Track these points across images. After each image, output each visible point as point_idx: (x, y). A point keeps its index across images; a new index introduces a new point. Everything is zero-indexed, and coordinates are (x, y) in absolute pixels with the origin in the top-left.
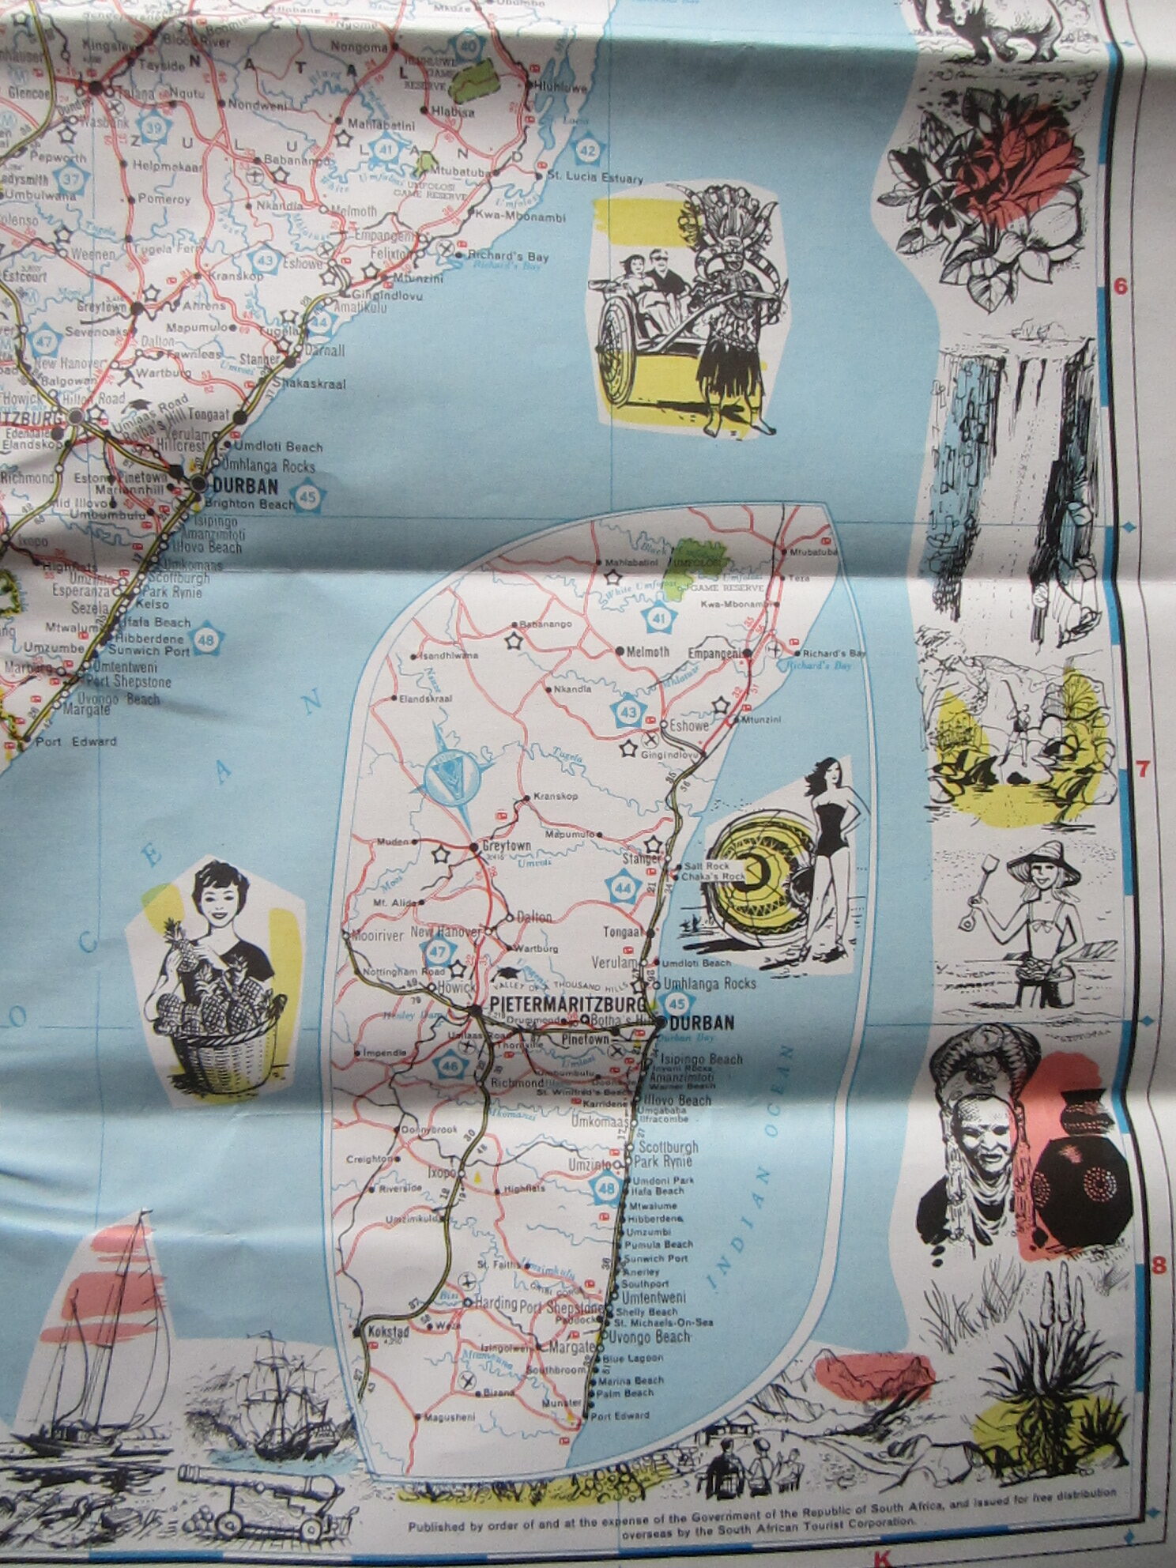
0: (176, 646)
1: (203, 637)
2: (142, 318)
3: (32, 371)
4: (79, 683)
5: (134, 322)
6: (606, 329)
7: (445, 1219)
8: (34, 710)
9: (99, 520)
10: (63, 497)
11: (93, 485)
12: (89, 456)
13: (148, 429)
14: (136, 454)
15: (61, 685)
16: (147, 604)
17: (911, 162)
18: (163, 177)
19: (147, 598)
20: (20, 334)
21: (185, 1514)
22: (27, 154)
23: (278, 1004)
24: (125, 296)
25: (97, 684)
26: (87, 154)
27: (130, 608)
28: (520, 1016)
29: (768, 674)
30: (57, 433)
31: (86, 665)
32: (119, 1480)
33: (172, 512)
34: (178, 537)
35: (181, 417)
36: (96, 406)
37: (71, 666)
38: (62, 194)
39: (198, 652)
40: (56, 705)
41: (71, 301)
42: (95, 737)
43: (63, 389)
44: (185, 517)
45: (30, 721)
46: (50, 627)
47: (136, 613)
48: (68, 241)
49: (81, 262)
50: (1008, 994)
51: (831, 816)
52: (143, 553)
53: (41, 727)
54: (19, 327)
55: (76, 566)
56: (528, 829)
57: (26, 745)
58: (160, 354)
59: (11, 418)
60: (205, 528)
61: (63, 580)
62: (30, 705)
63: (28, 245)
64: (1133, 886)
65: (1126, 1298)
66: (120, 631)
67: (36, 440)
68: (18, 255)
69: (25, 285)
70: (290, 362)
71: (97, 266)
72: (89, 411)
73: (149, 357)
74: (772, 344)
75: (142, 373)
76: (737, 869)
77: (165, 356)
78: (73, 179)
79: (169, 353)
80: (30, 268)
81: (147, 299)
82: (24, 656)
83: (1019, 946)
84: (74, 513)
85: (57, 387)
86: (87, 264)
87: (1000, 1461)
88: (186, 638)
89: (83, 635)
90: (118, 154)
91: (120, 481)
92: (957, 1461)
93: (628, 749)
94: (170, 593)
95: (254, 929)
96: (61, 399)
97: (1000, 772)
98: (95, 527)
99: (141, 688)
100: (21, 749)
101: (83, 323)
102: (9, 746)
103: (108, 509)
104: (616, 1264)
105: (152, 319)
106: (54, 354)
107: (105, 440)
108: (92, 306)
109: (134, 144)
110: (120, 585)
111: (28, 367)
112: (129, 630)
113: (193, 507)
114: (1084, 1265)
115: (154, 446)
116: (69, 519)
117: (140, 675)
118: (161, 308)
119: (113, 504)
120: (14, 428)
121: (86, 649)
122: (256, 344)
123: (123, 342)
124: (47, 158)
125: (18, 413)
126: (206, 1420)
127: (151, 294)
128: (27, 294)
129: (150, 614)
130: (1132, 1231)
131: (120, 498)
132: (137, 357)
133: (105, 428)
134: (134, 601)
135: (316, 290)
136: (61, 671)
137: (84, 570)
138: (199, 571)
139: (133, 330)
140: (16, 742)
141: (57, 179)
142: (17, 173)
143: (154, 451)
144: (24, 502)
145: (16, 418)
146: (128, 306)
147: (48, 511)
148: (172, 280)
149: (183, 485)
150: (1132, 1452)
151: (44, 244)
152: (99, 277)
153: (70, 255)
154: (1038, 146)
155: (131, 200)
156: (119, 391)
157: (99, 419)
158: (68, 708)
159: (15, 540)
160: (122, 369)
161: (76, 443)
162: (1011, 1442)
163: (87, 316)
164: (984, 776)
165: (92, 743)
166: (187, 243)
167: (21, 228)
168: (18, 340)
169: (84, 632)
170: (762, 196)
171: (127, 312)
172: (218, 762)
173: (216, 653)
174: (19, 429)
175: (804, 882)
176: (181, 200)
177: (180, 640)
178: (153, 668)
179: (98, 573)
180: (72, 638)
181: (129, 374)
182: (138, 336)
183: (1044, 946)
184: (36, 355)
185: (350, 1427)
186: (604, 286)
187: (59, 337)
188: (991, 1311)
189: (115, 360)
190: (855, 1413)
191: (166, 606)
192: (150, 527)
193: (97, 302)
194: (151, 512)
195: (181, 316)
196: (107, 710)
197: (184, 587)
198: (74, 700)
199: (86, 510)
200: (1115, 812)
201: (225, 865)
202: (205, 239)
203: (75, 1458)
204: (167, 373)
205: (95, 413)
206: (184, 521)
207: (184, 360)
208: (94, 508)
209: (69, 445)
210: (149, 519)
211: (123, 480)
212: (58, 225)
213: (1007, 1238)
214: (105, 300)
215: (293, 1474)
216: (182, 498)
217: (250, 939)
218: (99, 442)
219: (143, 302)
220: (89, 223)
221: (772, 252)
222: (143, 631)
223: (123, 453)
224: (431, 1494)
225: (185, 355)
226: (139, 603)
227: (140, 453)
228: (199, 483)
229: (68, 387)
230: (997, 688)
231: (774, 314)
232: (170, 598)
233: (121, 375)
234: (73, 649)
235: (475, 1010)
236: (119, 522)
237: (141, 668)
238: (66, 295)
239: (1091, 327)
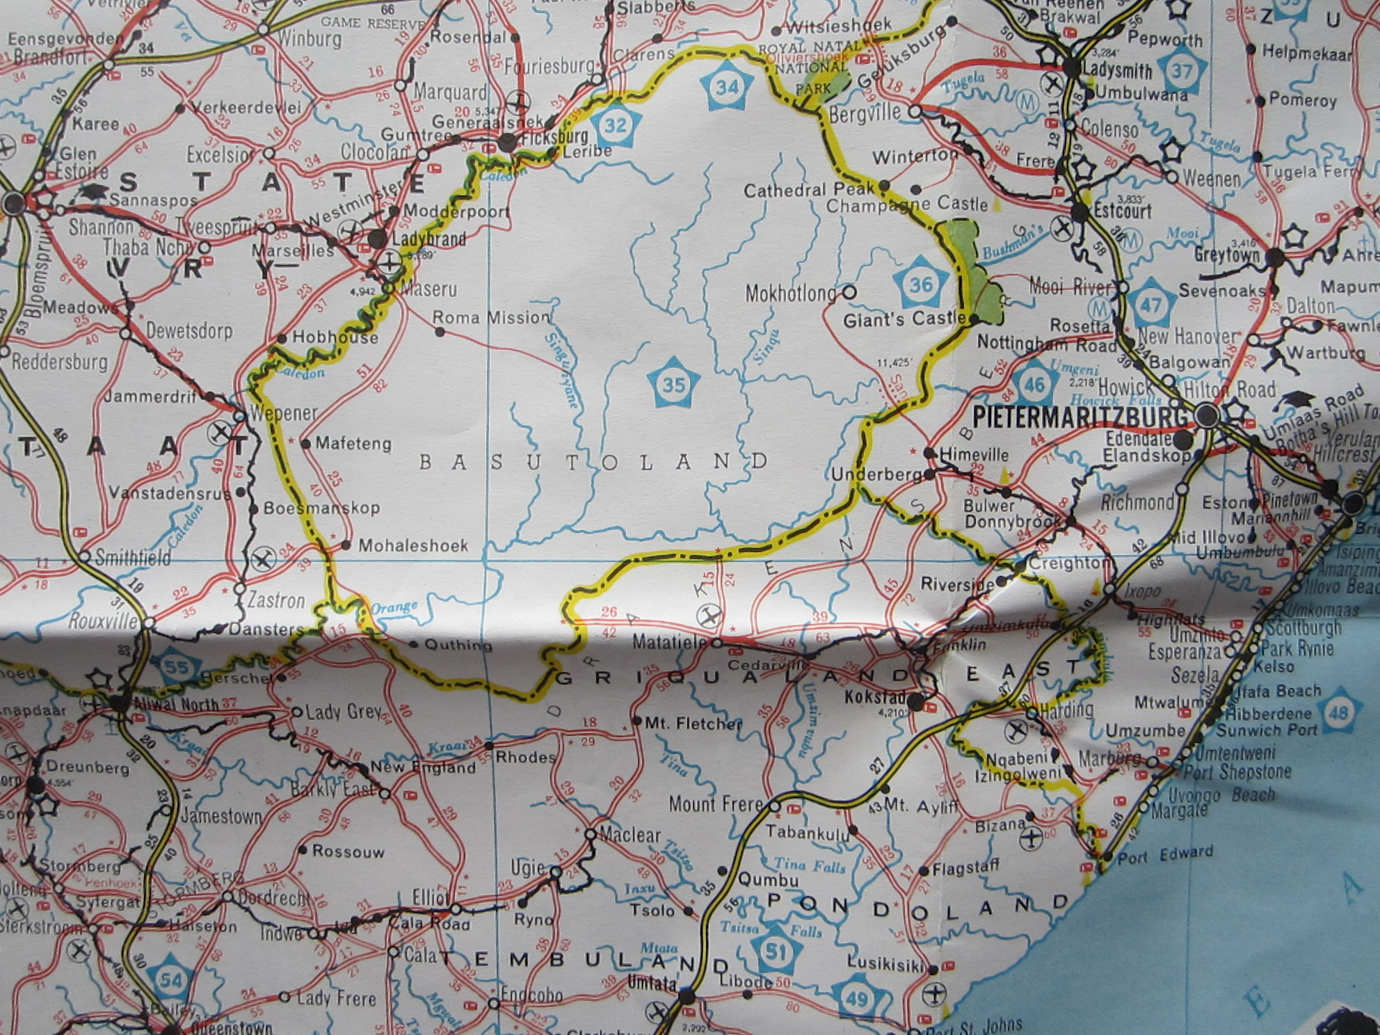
0: (1303, 723)
1: (1335, 709)
2: (1284, 271)
3: (1137, 346)
4: (1173, 776)
5: (1273, 277)
8: (1118, 816)
9: (1232, 560)
10: (1185, 530)
11: (1229, 513)
12: (1226, 471)
13: (1306, 433)
14: (1290, 469)
15: (1150, 779)
16: (1268, 667)
18: (1302, 68)
19: (1267, 658)
20: (1119, 293)
22: (1125, 33)
24: (1257, 239)
25: (1198, 776)
26: (1204, 34)
27: (1245, 674)
30: (1184, 440)
31: (1187, 753)
33: (1314, 543)
34: (1313, 575)
35: (1355, 416)
36: (1235, 401)
37: (1167, 754)
38: (1169, 92)
39: (1328, 729)
40: (1144, 807)
41: (1186, 246)
42: (1187, 847)
43: (1182, 375)
44: (1326, 548)
45: (1112, 832)
46: (1140, 702)
47: (1253, 679)
48: (1178, 160)
49: (1195, 188)
52: (1268, 599)
53: (1126, 838)
54: (1117, 284)
55: (1182, 618)
57: (1106, 865)
58: (1318, 325)
59: (1112, 416)
60: (1349, 562)
61: (1162, 637)
62: (1111, 810)
63: (1125, 166)
66: (1231, 705)
67: (1152, 449)
68: (1113, 180)
69: (1124, 223)
71: (1217, 195)
72: (1225, 407)
73: (1303, 330)
75: (1295, 352)
77: (1325, 328)
78: (1184, 70)
79: (1331, 324)
80: (1129, 198)
81: (1289, 245)
82: (1104, 743)
84: (1202, 551)
85: (1173, 371)
86: (1205, 193)
88: (1315, 711)
89: (1185, 712)
90: (1245, 36)
91: (1264, 506)
94: (1295, 649)
96: (1181, 388)
98: (1224, 569)
99: (1254, 780)
100: (1100, 871)
101: (1202, 278)
102: (1086, 868)
103: (1246, 545)
105: (1299, 273)
106: (1165, 322)
107: (1251, 450)
108: (1214, 253)
109: (1264, 21)
110: (1234, 642)
111: (1130, 342)
112: (1245, 704)
113: (1340, 535)
115: (1311, 456)
116: (1194, 560)
117: (1255, 764)
118: (1311, 258)
119: (1252, 538)
120: (1117, 431)
121: (1187, 731)
123: (1261, 306)
124: (1151, 40)
125: (1121, 409)
127: (1294, 237)
128: (1125, 236)
129: (1270, 680)
131: (1262, 528)
132: (1285, 329)
133: (1251, 432)
134: (1252, 664)
136: (1153, 762)
137: (1188, 624)
138: (1328, 618)
139: (1273, 289)
140: (1094, 863)
141: (1164, 70)
142: (1111, 61)
143: (1310, 463)
144: (1134, 538)
145: (1119, 416)
146: (1263, 254)
147: (1168, 550)
148: (1323, 218)
149: (1335, 506)
151: (1147, 164)
152: (1221, 212)
153: (1182, 180)
155: (1261, 102)
156: (1266, 379)
157: (1242, 419)
158: (1158, 811)
159: (1121, 593)
160: (1266, 346)
161: (1210, 454)
163: (1208, 268)
165: (1184, 854)
166: (1335, 163)
167: (1117, 141)
168: (1115, 305)
169: (1186, 708)
171: (1262, 264)
172: (1346, 875)
173: (1349, 729)
174: (1124, 433)
176: (1324, 102)
177: (1308, 715)
178: (1271, 753)
179: (1207, 626)
180: (1169, 717)
181: (1277, 354)
182: (1282, 297)
184: (1140, 324)
187: (1172, 298)
189: (1253, 333)
191: (1291, 668)
192: (1286, 565)
193: (1221, 248)
194: (1291, 545)
195: (1341, 270)
196: (1204, 811)
197: (1311, 640)
198: (1164, 799)
199: (1218, 546)
201: (1359, 1015)
202: (1361, 158)
204: (1331, 353)
205: (1235, 411)
206: (1325, 553)
207: (1353, 334)
208: (1228, 543)
209: (1201, 456)
210: (1289, 554)
211: (1269, 504)
212: (1164, 138)
214: (1231, 244)
216: (1329, 524)
218: (1243, 453)
219: (1282, 247)
220: (1205, 134)
222: (1261, 704)
223: (1274, 466)
225: (1354, 327)
226: (1257, 665)
227: (1294, 467)
228: (1354, 504)
229: (1188, 372)
232: (1296, 659)
233: (1265, 356)
234: (1170, 732)
236: (1253, 561)
237: (1258, 753)
238: (1178, 238)
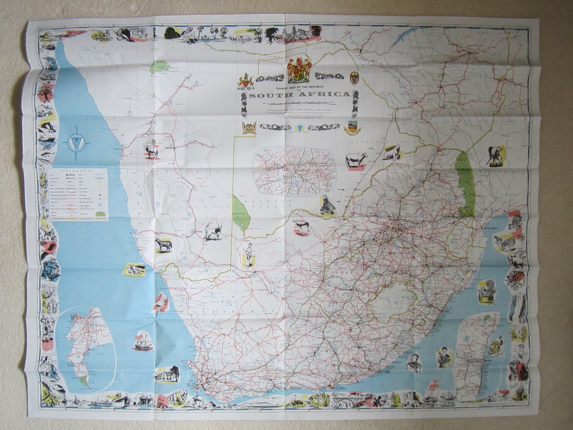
3: (427, 300)
6: (479, 295)
7: (465, 379)
15: (429, 330)
17: (508, 277)
21: (440, 405)
23: (450, 360)
28: (472, 360)
29: (495, 328)
32: (434, 402)
40: (429, 332)
45: (427, 334)
48: (430, 288)
50: (517, 358)
51: (502, 341)
52: (437, 318)
54: (426, 296)
56: (474, 343)
58: (439, 299)
62: (427, 332)
63: (426, 288)
64: (530, 347)
65: (528, 385)
70: (450, 299)
74: (495, 295)
76: (493, 347)
80: (427, 291)
81: (437, 293)
83: (519, 353)
85: (429, 302)
86: (432, 290)
87: (515, 399)
92: (511, 399)
93: (483, 336)
95: (448, 353)
97: (517, 337)
100: (426, 336)
104: (481, 383)
105: (437, 295)
106: (429, 299)
107: (434, 307)
114: (524, 382)
122: (447, 298)
126: (442, 397)
128: (426, 293)
130: (528, 379)
132: (436, 299)
135: (452, 292)
146: (435, 294)
148: (439, 291)
150: (528, 399)
151: (428, 288)
154: (521, 275)
155: (436, 284)
162: (516, 398)
163: (432, 295)
164: (516, 337)
168: (426, 298)
170: (494, 281)
175: (499, 348)
181: (436, 301)
182: (436, 297)
183: (521, 353)
185: (456, 397)
186: (479, 291)
187: (429, 297)
188: (515, 386)
189: (434, 299)
190: (502, 395)
195: (440, 295)
200: (528, 340)
201: (445, 347)
203: (430, 400)
213: (517, 380)
214: (433, 293)
215: (450, 401)
217: (447, 354)
221: (495, 286)
224: (463, 402)
225: (441, 299)
228: (442, 311)
230: (517, 329)
231: (495, 292)
235: (468, 360)
238: (430, 293)
239: (525, 292)
